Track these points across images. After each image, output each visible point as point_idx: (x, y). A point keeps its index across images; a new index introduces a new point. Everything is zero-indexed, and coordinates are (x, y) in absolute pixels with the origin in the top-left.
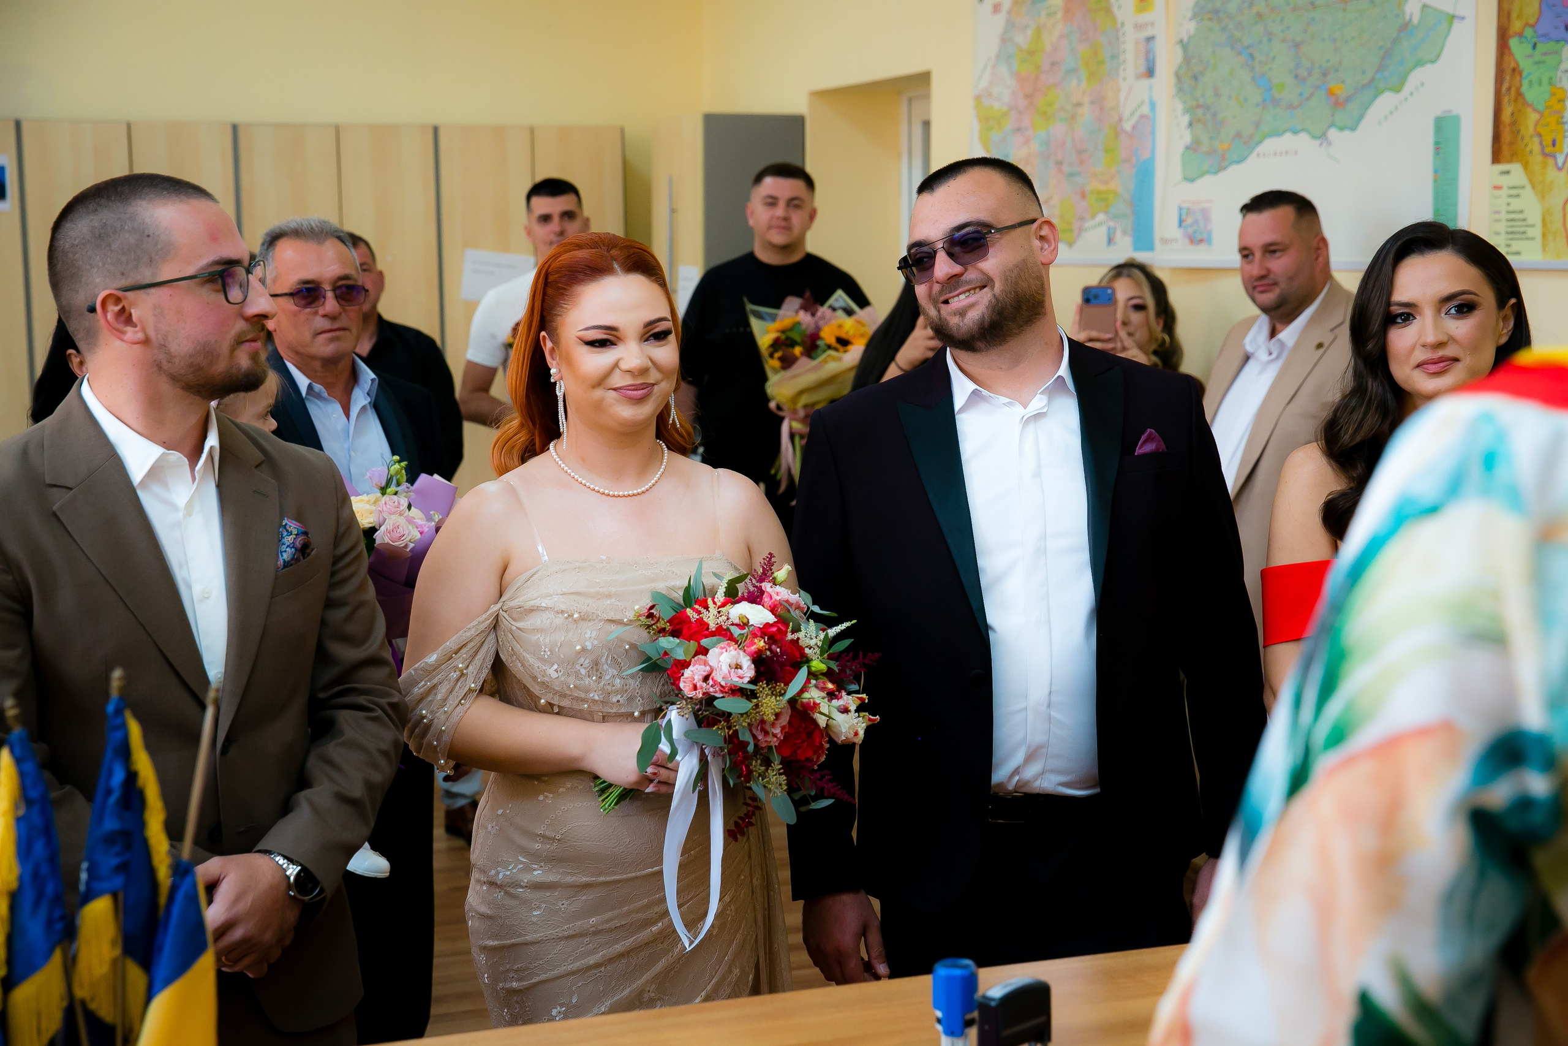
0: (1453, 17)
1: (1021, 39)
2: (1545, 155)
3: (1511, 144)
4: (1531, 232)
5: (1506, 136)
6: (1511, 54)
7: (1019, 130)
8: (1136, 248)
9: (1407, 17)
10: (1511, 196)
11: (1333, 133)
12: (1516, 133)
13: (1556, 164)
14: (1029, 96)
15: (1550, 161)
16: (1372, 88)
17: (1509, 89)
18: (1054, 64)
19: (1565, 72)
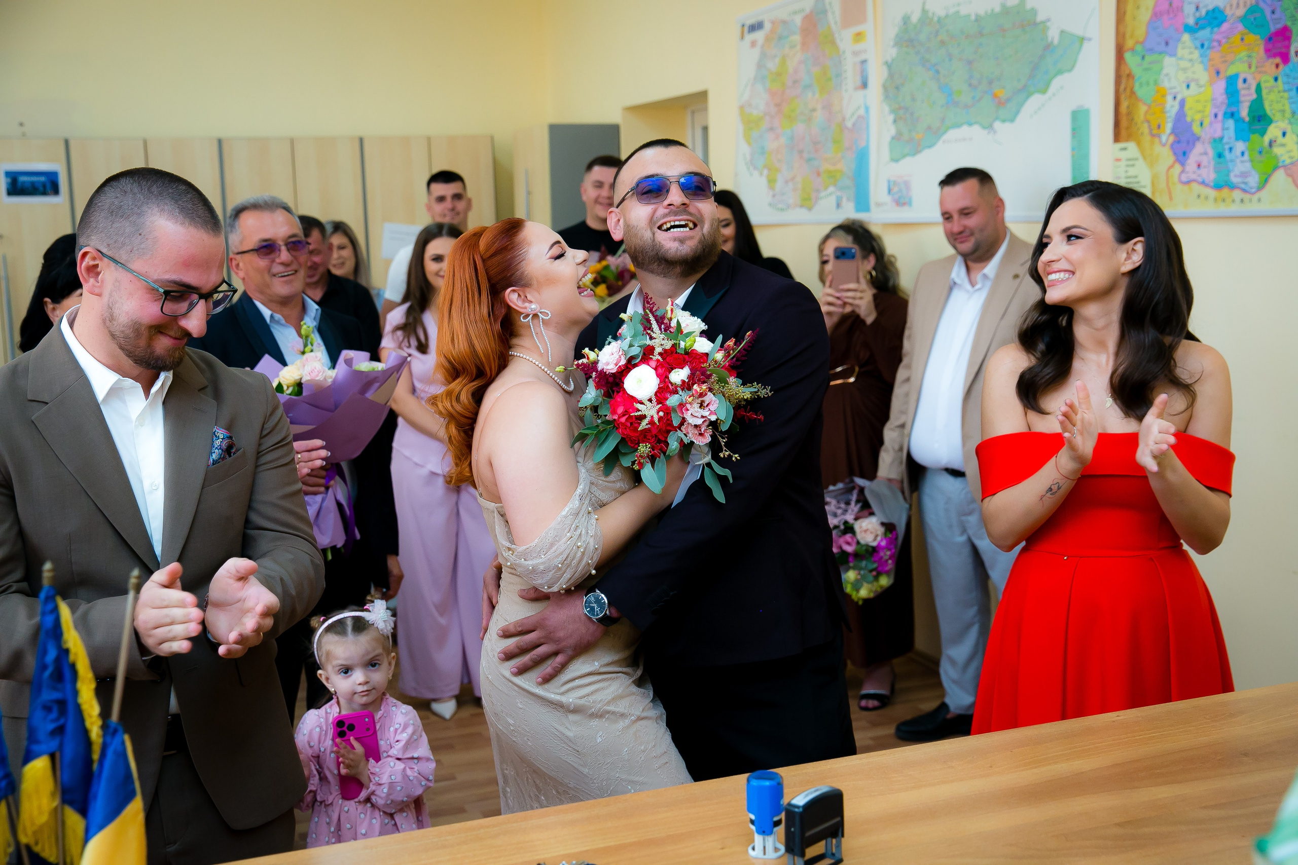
0: (1082, 39)
1: (772, 65)
2: (1153, 135)
3: (1128, 128)
5: (1124, 123)
6: (1126, 64)
7: (771, 129)
8: (858, 210)
9: (1050, 39)
10: (1128, 166)
11: (997, 125)
12: (1131, 120)
13: (1161, 142)
14: (778, 105)
15: (1156, 140)
16: (1025, 91)
17: (1125, 89)
18: (795, 82)
19: (1167, 75)
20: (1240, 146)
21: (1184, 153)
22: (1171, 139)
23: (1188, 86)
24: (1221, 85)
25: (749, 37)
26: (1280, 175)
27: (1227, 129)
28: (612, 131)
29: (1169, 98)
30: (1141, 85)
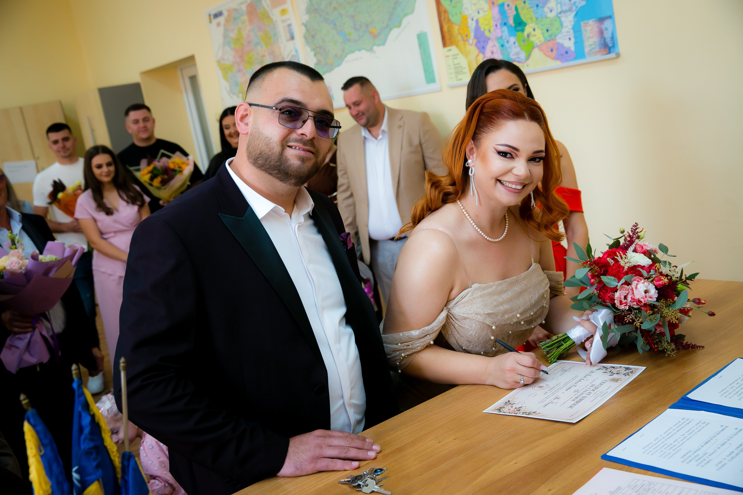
1: (233, 35)
2: (464, 41)
3: (450, 39)
4: (465, 71)
5: (447, 36)
6: (442, 5)
7: (239, 71)
10: (453, 59)
11: (375, 48)
12: (451, 34)
13: (469, 44)
14: (241, 57)
15: (467, 43)
16: (388, 28)
17: (444, 19)
18: (249, 42)
19: (466, 8)
20: (512, 39)
21: (483, 48)
22: (475, 41)
23: (479, 13)
24: (496, 9)
25: (215, 21)
26: (536, 52)
27: (504, 31)
28: (136, 88)
29: (470, 20)
30: (453, 15)
